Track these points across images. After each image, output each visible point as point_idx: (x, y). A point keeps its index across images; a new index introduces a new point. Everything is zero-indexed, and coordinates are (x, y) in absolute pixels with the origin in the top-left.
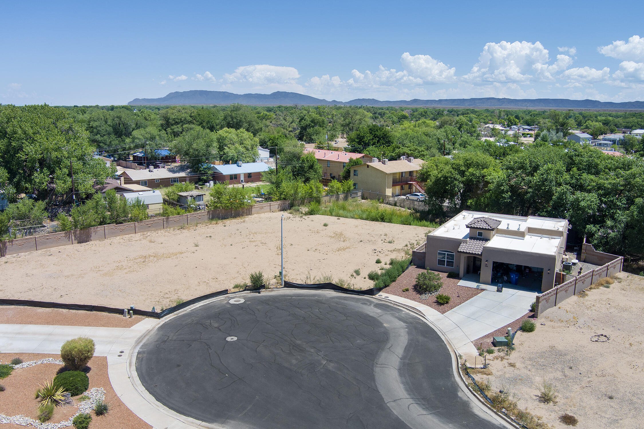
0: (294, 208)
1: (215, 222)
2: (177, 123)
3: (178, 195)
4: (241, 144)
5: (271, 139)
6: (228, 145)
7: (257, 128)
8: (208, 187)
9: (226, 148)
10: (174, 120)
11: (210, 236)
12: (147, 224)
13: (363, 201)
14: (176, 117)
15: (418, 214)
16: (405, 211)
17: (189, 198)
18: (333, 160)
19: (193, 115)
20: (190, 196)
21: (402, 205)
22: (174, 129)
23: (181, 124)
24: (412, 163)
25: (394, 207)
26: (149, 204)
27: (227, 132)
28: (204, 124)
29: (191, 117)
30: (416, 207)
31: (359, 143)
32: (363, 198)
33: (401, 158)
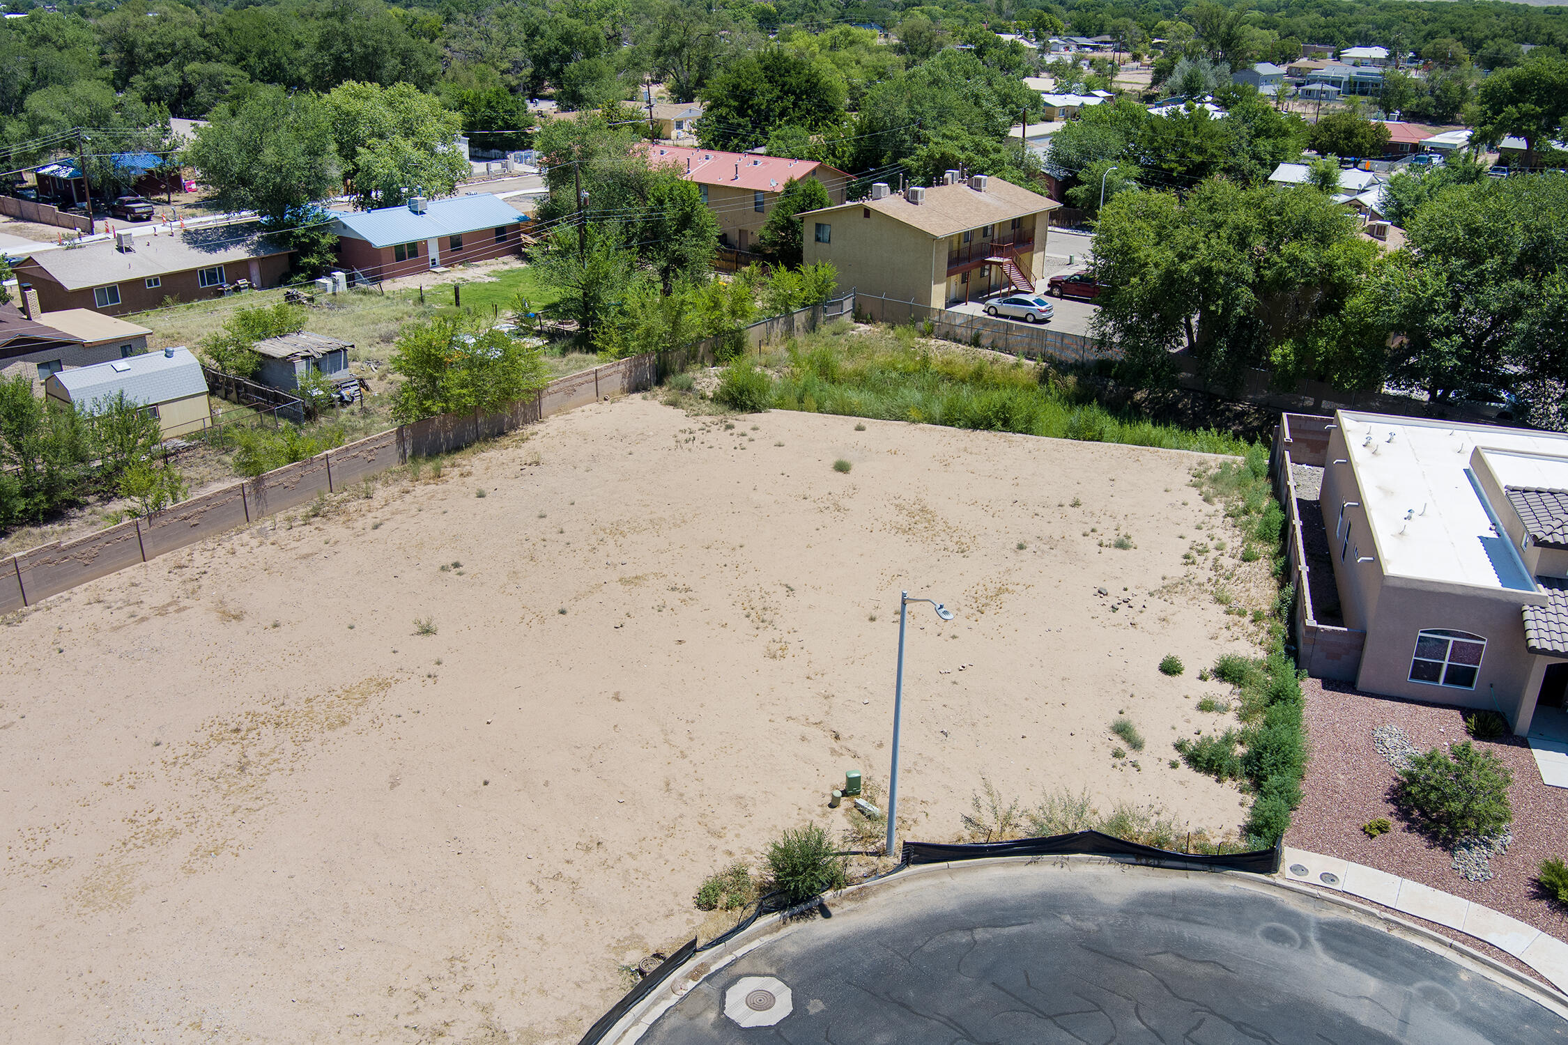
0: (672, 379)
1: (427, 468)
2: (162, 59)
3: (254, 353)
4: (409, 132)
5: (467, 103)
6: (370, 142)
7: (429, 71)
8: (330, 292)
9: (360, 149)
10: (151, 47)
11: (456, 565)
12: (185, 519)
13: (863, 327)
14: (155, 39)
15: (1071, 380)
16: (1018, 365)
17: (301, 367)
18: (720, 181)
19: (209, 29)
20: (303, 358)
21: (1001, 343)
22: (155, 78)
23: (176, 60)
24: (983, 193)
25: (973, 349)
26: (156, 404)
27: (357, 96)
28: (252, 60)
29: (203, 35)
30: (1050, 351)
31: (741, 112)
32: (859, 317)
33: (946, 176)
